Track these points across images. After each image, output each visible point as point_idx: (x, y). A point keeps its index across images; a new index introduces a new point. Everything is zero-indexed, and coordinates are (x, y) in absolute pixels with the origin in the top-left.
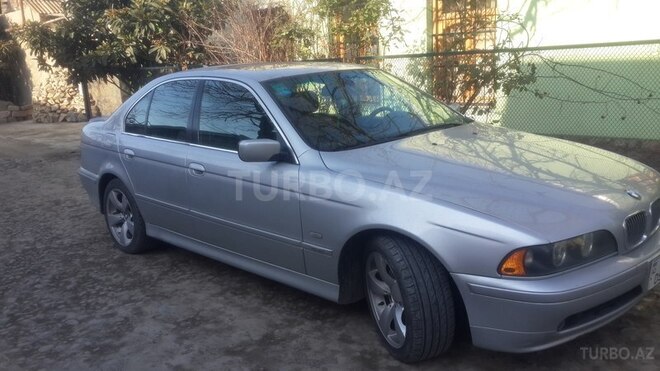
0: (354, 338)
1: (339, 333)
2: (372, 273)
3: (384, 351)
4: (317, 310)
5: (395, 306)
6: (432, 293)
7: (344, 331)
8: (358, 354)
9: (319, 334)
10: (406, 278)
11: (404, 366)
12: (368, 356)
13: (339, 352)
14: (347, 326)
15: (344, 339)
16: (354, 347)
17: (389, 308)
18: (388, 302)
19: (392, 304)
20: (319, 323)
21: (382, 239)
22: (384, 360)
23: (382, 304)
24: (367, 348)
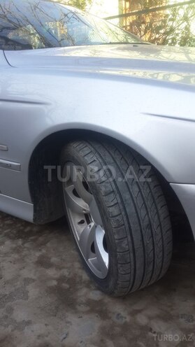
0: (54, 260)
1: (38, 254)
2: (68, 190)
3: (85, 277)
4: (22, 228)
5: (95, 226)
6: (143, 213)
7: (44, 251)
8: (55, 283)
9: (16, 256)
10: (107, 194)
11: (107, 299)
12: (66, 286)
13: (34, 280)
14: (48, 245)
15: (43, 263)
16: (51, 272)
17: (89, 229)
18: (89, 222)
19: (92, 224)
20: (20, 242)
21: (75, 145)
22: (85, 290)
23: (82, 222)
24: (65, 272)
